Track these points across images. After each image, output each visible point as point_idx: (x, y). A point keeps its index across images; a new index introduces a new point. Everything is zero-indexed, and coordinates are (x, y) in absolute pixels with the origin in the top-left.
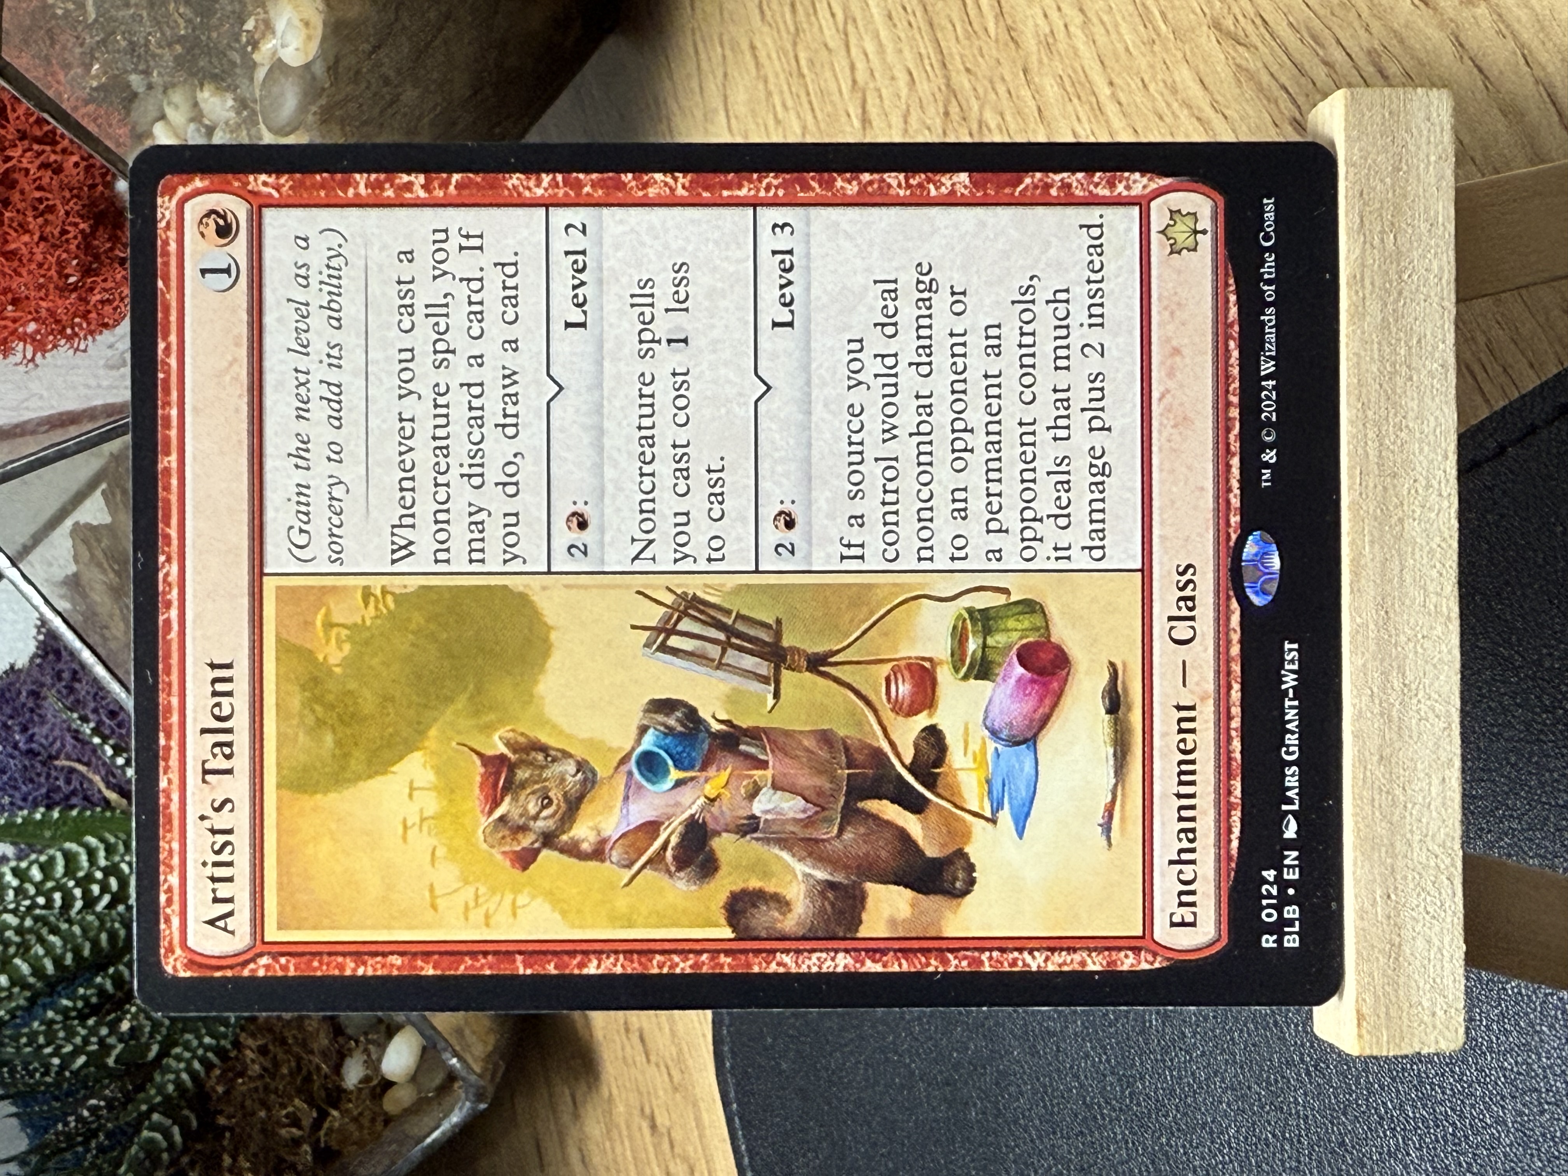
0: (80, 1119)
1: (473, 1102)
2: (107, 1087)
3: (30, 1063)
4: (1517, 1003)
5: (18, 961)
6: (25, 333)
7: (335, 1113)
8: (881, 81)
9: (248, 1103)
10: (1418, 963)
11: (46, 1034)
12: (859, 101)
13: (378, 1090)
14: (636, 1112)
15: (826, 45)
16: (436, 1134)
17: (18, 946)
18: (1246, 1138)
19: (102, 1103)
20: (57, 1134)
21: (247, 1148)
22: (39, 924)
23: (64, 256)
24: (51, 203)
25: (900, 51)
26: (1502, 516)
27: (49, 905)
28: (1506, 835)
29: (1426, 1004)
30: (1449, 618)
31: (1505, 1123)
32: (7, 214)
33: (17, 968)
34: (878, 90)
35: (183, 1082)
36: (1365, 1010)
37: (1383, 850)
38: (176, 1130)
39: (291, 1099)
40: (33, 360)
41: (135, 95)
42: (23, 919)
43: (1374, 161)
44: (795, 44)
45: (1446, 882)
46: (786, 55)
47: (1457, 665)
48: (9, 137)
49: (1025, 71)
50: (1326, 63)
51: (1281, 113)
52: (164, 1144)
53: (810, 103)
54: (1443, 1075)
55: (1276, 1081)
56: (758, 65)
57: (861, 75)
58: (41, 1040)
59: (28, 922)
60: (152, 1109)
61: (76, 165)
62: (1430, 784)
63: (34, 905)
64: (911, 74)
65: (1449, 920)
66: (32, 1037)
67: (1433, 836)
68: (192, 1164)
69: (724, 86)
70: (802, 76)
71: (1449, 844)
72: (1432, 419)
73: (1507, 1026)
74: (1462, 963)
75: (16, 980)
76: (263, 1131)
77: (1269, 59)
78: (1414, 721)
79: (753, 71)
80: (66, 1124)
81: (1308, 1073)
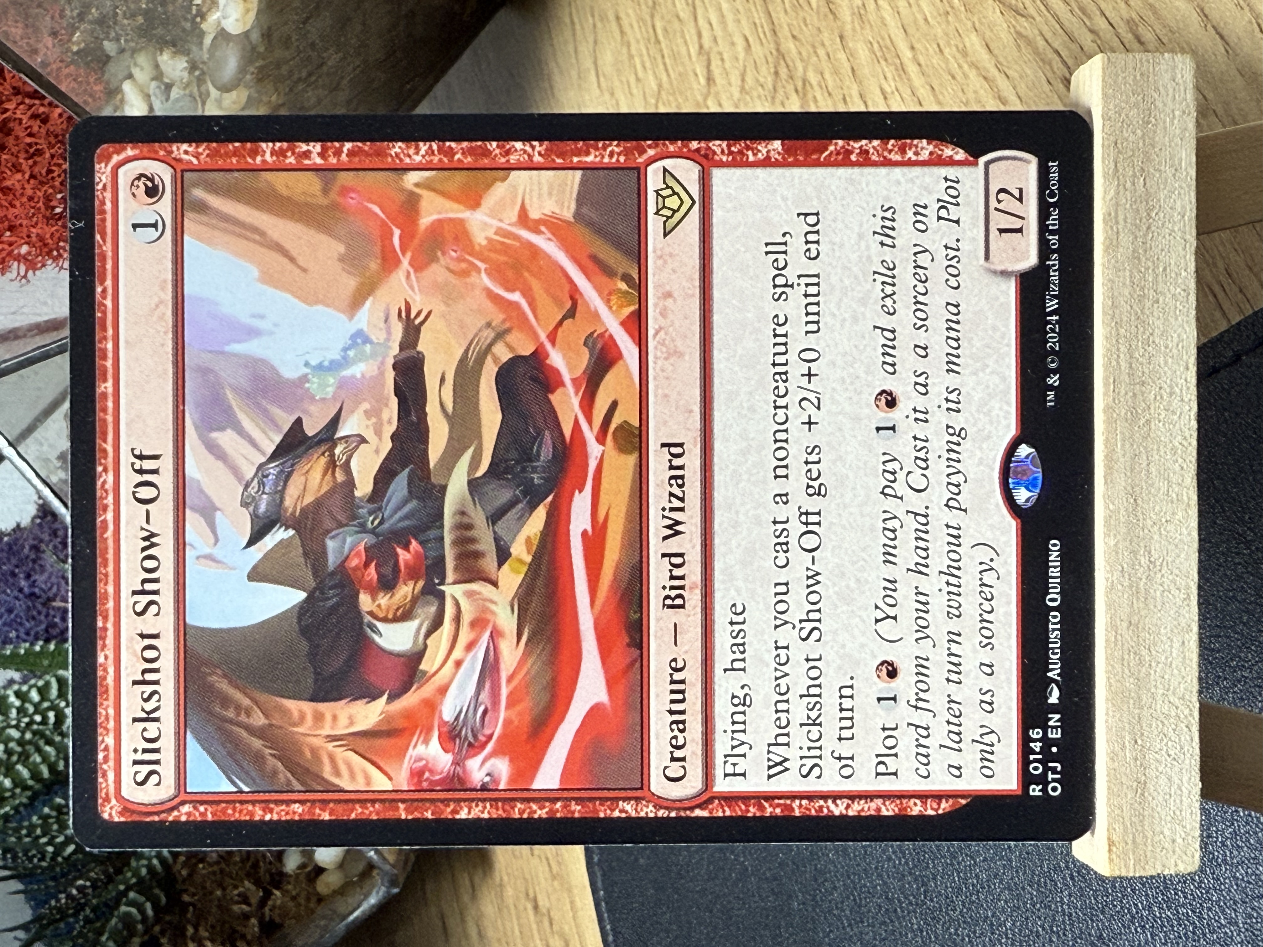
0: (69, 896)
1: (388, 888)
2: (92, 870)
3: (29, 850)
4: (1247, 823)
5: (19, 767)
6: (19, 254)
7: (277, 893)
8: (722, 45)
9: (208, 884)
10: (1160, 798)
11: (42, 826)
12: (705, 63)
13: (313, 875)
14: (522, 896)
15: (678, 17)
16: (356, 914)
17: (20, 755)
18: (1020, 930)
19: (88, 884)
20: (51, 908)
21: (207, 919)
22: (37, 738)
23: (51, 191)
24: (39, 147)
25: (739, 21)
26: (1237, 414)
27: (44, 722)
28: (1239, 681)
29: (1167, 832)
30: (1188, 505)
31: (1236, 923)
32: (4, 157)
33: (18, 773)
34: (720, 54)
35: (155, 866)
36: (1115, 838)
37: (1131, 701)
38: (148, 905)
39: (242, 881)
40: (25, 277)
41: (108, 58)
42: (23, 733)
43: (1127, 117)
44: (652, 16)
45: (1186, 729)
46: (645, 24)
47: (1196, 545)
48: (6, 93)
49: (841, 37)
50: (1092, 31)
51: (1054, 73)
52: (139, 917)
53: (665, 64)
54: (1185, 882)
55: (1045, 883)
56: (622, 33)
57: (707, 42)
58: (38, 831)
59: (28, 736)
60: (129, 888)
61: (60, 115)
62: (1171, 647)
63: (32, 722)
64: (747, 40)
65: (1187, 762)
66: (32, 828)
67: (1175, 689)
68: (163, 932)
69: (595, 51)
70: (658, 42)
71: (1187, 697)
72: (1175, 335)
73: (1240, 843)
74: (1198, 797)
75: (18, 782)
76: (219, 907)
77: (1045, 29)
78: (1158, 593)
79: (618, 37)
80: (58, 900)
81: (1072, 878)
